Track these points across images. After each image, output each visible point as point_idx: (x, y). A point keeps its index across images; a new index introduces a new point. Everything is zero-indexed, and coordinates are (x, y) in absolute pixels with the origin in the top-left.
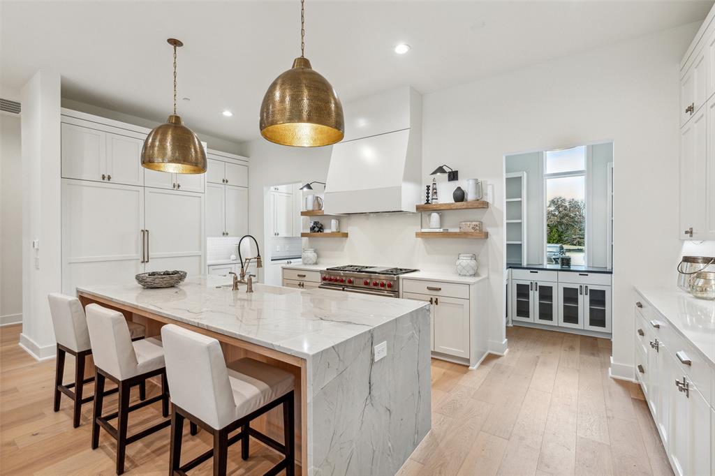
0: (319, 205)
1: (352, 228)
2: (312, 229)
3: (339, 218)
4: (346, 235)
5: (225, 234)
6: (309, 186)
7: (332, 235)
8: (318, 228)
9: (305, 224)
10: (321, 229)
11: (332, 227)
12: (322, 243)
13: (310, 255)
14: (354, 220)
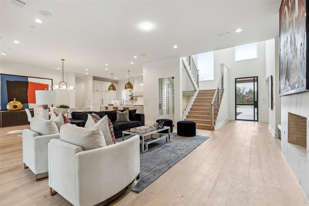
0: (132, 94)
1: (138, 98)
2: (131, 99)
3: (136, 97)
4: (137, 100)
5: (114, 100)
6: (130, 91)
7: (134, 100)
8: (132, 98)
9: (129, 98)
10: (133, 99)
11: (135, 98)
12: (133, 101)
13: (131, 103)
14: (138, 97)
